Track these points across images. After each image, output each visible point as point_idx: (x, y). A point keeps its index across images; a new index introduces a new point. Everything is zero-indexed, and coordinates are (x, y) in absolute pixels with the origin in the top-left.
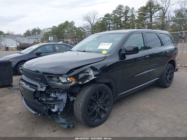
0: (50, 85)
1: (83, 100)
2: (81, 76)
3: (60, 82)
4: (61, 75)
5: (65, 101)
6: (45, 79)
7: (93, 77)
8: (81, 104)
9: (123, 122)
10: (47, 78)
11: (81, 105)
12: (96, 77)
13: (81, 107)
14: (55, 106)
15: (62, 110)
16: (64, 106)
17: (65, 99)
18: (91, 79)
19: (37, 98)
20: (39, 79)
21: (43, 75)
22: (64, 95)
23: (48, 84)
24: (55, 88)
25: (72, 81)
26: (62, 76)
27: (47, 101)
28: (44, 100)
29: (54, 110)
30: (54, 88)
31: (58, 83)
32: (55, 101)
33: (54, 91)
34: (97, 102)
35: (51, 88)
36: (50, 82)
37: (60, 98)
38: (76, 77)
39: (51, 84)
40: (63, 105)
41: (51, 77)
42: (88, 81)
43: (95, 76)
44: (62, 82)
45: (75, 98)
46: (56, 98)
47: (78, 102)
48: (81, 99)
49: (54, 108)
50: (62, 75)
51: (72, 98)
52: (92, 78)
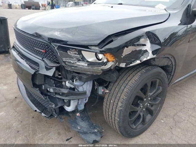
0: (63, 64)
1: (125, 98)
2: (127, 51)
3: (83, 61)
4: (86, 47)
5: (89, 94)
6: (53, 51)
7: (150, 56)
8: (120, 104)
9: (179, 130)
10: (57, 50)
11: (121, 107)
12: (155, 56)
13: (120, 111)
14: (72, 102)
15: (82, 107)
16: (87, 101)
17: (89, 91)
18: (145, 59)
19: (39, 85)
20: (41, 52)
21: (50, 43)
22: (87, 84)
23: (58, 63)
24: (74, 72)
25: (108, 61)
26: (88, 48)
27: (56, 93)
28: (52, 90)
29: (69, 109)
30: (71, 72)
31: (78, 63)
32: (72, 94)
33: (70, 76)
34: (145, 99)
35: (65, 69)
36: (64, 59)
37: (81, 89)
38: (116, 52)
39: (65, 62)
40: (85, 100)
41: (66, 50)
42: (138, 62)
43: (154, 53)
44: (88, 61)
45: (107, 91)
46: (74, 89)
47: (113, 99)
48: (119, 95)
49: (69, 106)
50: (90, 47)
51: (102, 91)
52: (149, 58)
